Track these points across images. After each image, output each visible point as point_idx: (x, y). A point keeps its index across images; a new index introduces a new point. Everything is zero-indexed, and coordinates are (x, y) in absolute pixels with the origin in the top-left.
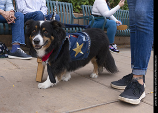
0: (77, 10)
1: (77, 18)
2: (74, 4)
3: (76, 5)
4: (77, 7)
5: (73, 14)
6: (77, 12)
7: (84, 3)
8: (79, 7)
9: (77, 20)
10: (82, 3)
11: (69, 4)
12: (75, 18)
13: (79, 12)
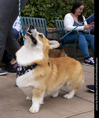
0: (52, 25)
1: (51, 33)
2: (48, 19)
3: (50, 19)
4: (51, 21)
5: (47, 29)
6: (51, 27)
7: (58, 18)
8: (53, 21)
9: (51, 34)
10: (56, 18)
11: (43, 19)
12: (49, 33)
13: (53, 26)
